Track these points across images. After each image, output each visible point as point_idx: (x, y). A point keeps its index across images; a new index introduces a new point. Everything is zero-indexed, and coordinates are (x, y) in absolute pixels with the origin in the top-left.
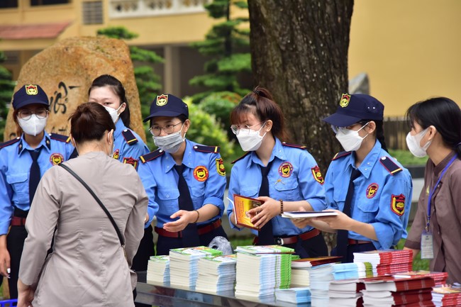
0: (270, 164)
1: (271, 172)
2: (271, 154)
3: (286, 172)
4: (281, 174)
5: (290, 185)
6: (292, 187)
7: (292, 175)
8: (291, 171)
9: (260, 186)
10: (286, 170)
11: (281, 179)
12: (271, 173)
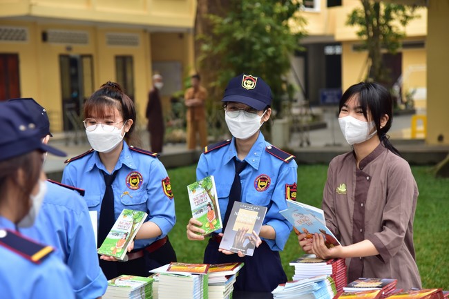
0: (116, 173)
1: (116, 180)
2: (118, 160)
3: (135, 184)
4: (129, 185)
5: (138, 199)
6: (140, 201)
7: (141, 187)
8: (141, 182)
9: (103, 196)
10: (134, 181)
11: (128, 191)
12: (116, 182)
